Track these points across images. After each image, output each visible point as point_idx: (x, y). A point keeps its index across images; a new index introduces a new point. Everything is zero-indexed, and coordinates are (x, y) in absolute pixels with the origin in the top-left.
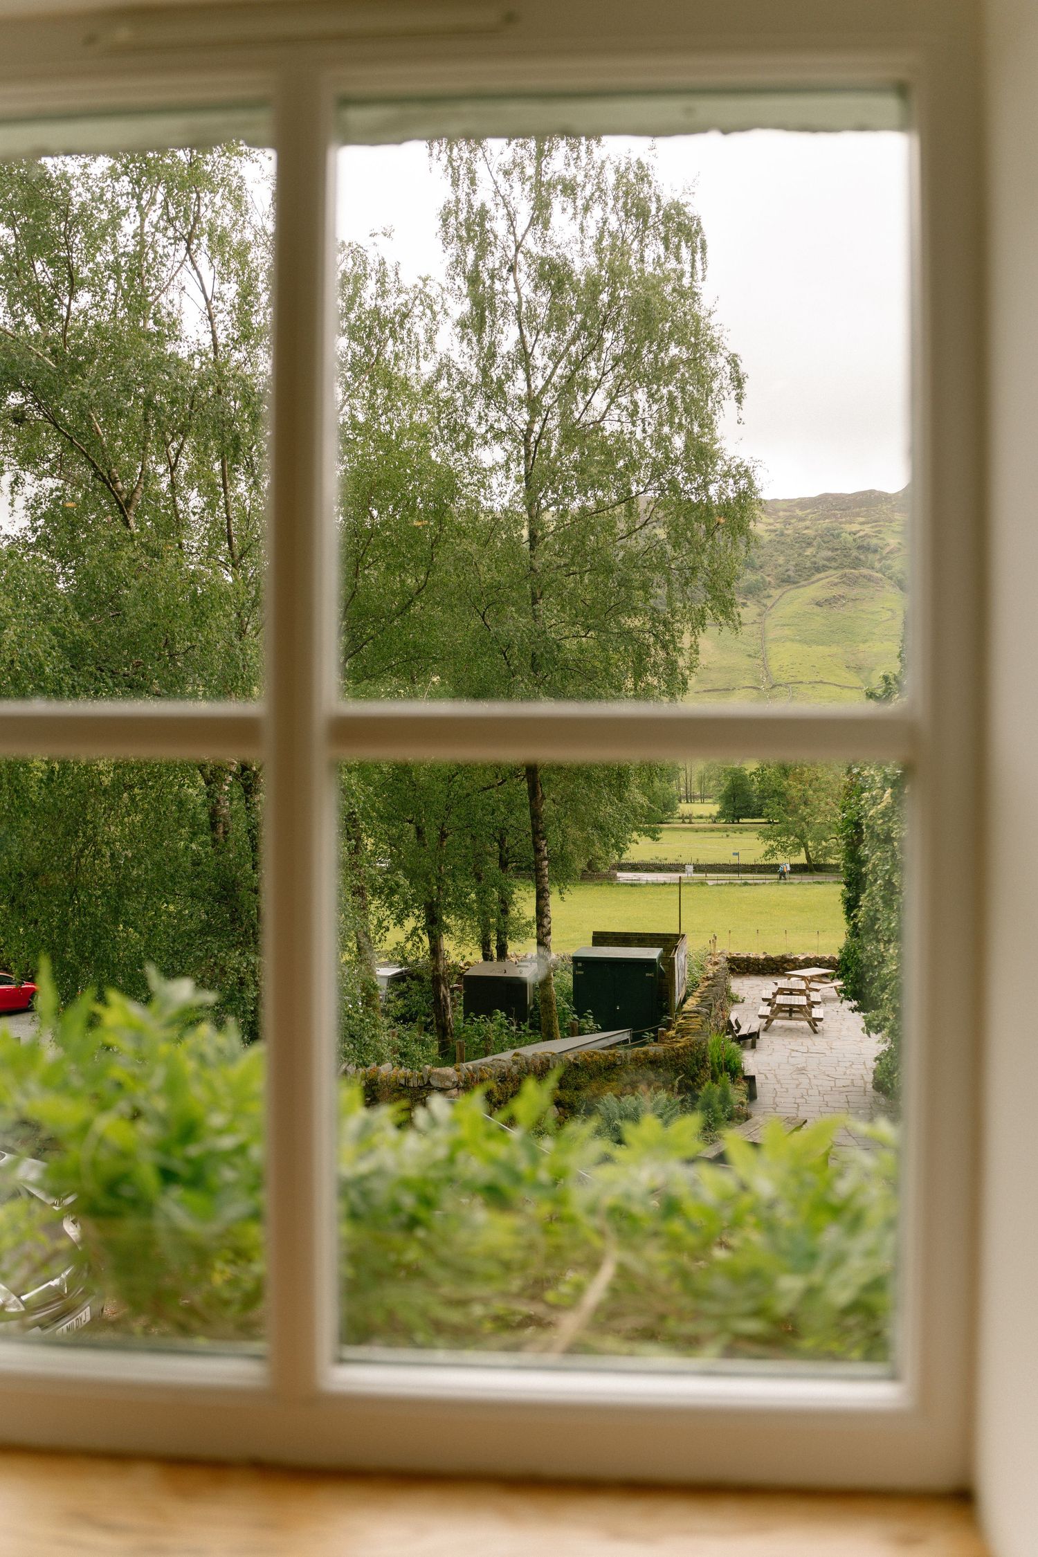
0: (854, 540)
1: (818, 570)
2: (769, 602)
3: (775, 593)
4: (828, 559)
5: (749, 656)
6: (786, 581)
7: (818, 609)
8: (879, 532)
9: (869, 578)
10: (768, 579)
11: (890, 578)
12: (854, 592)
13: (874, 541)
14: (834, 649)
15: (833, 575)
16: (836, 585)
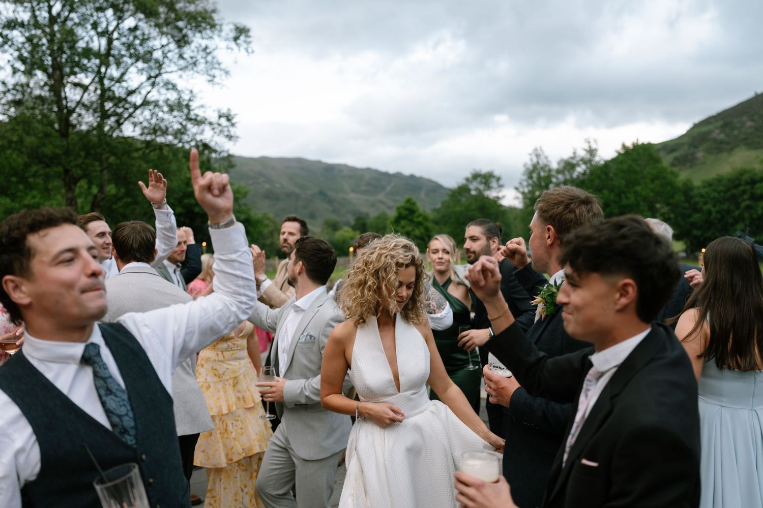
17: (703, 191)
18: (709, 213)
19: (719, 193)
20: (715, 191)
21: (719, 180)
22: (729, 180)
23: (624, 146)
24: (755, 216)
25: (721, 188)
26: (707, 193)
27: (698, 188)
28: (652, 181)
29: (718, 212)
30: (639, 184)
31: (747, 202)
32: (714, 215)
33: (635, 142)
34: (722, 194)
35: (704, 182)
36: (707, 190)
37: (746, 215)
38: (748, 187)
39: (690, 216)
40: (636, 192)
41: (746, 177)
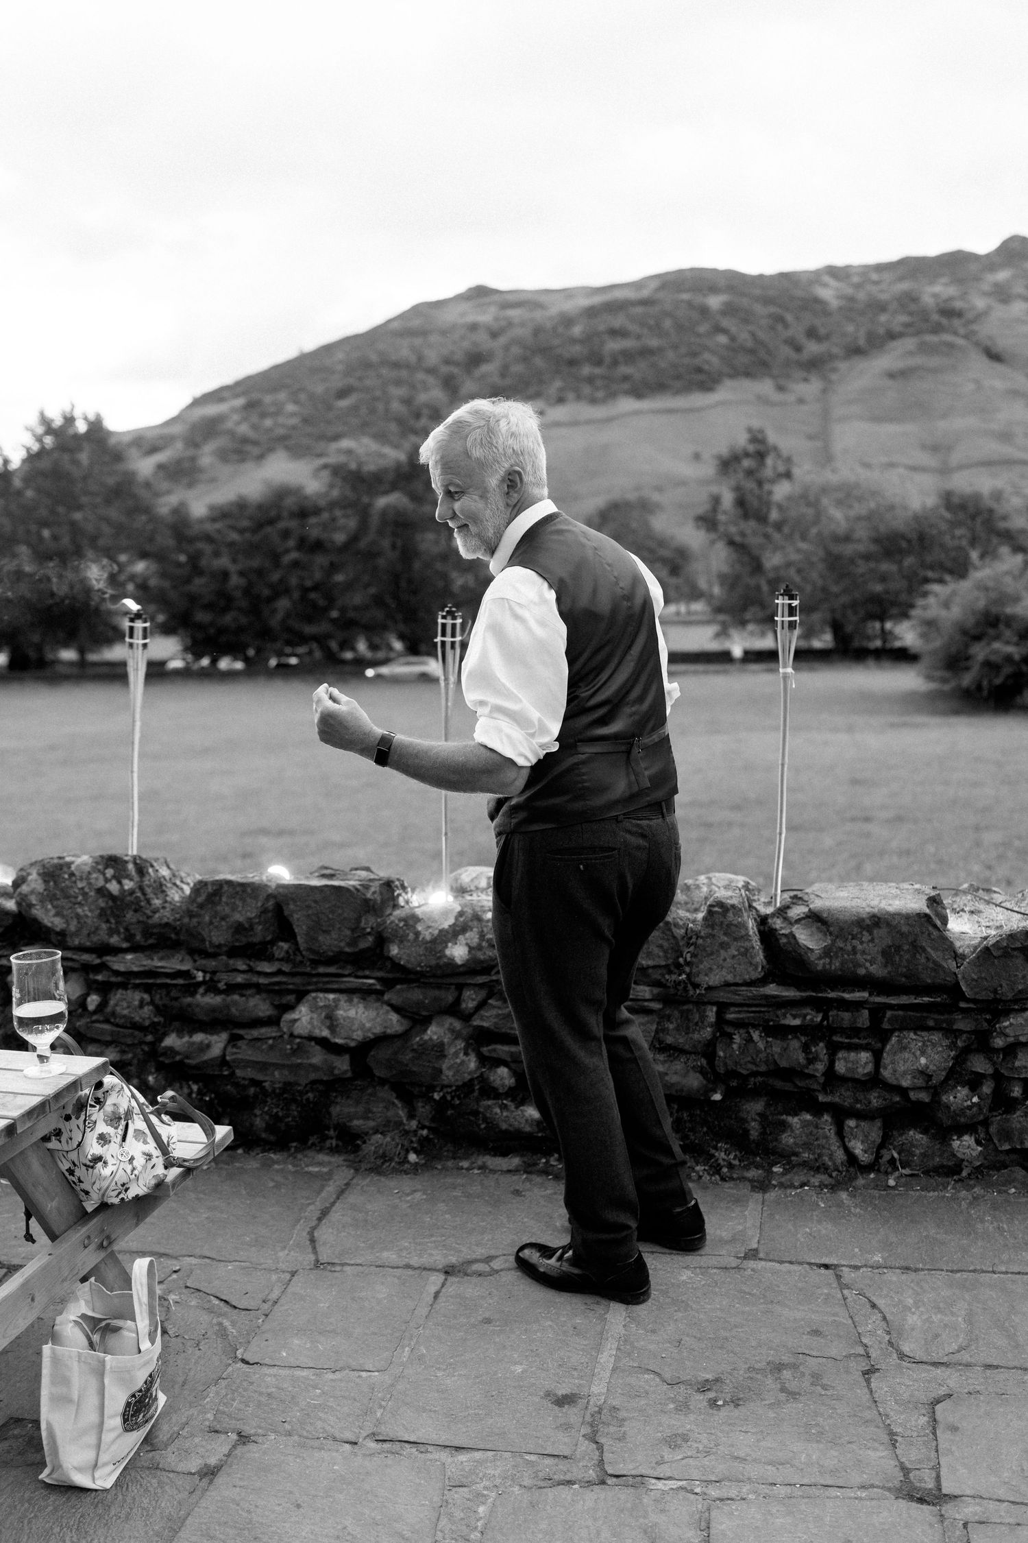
0: (938, 304)
1: (892, 336)
2: (834, 377)
3: (843, 366)
4: (907, 325)
5: (810, 437)
6: (855, 351)
7: (890, 383)
8: (965, 293)
9: (951, 346)
10: (835, 350)
11: (977, 344)
12: (934, 361)
13: (958, 304)
14: (910, 427)
15: (909, 343)
16: (911, 353)
17: (210, 527)
18: (225, 575)
19: (241, 531)
20: (233, 528)
21: (241, 505)
22: (260, 507)
23: (45, 421)
24: (308, 583)
25: (245, 523)
26: (219, 531)
27: (201, 521)
28: (108, 502)
29: (241, 574)
30: (79, 507)
31: (294, 555)
32: (235, 580)
33: (68, 409)
34: (248, 535)
35: (212, 508)
36: (218, 526)
37: (294, 581)
38: (293, 524)
39: (188, 581)
40: (73, 524)
41: (289, 502)
